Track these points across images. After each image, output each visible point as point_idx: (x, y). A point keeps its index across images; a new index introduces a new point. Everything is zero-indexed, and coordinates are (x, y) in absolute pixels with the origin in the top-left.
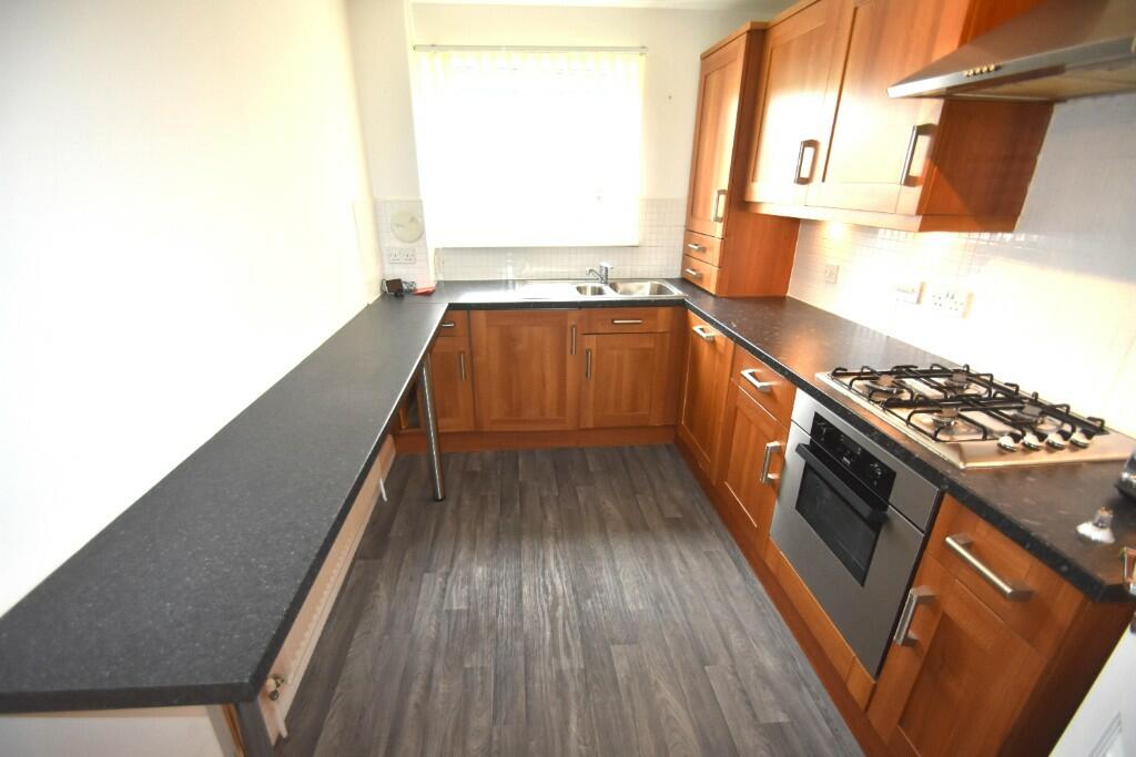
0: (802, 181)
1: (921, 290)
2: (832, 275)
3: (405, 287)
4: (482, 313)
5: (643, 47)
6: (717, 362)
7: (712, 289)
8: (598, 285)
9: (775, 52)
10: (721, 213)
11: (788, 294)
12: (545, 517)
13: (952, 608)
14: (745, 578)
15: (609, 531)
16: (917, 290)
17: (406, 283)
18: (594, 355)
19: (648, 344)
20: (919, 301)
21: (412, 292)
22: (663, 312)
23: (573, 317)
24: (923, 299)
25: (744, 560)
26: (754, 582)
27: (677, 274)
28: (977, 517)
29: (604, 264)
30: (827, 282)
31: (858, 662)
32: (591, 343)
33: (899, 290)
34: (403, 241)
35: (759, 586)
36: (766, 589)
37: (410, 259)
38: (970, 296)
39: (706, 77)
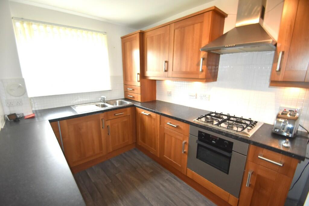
0: (166, 71)
1: (196, 95)
2: (170, 94)
3: (18, 116)
4: (65, 121)
5: (105, 32)
6: (153, 121)
7: (139, 100)
8: (103, 104)
9: (147, 38)
10: (139, 80)
11: (157, 99)
12: (112, 193)
13: (260, 172)
14: (180, 182)
15: (136, 187)
16: (195, 96)
17: (18, 114)
18: (110, 127)
19: (125, 120)
20: (196, 98)
21: (23, 117)
22: (129, 109)
23: (102, 116)
24: (197, 97)
25: (176, 177)
26: (183, 183)
27: (123, 97)
28: (262, 149)
29: (103, 97)
30: (168, 95)
31: (231, 195)
32: (108, 123)
33: (190, 96)
34: (15, 96)
35: (185, 183)
36: (187, 184)
37: (20, 103)
38: (209, 96)
39: (124, 43)
